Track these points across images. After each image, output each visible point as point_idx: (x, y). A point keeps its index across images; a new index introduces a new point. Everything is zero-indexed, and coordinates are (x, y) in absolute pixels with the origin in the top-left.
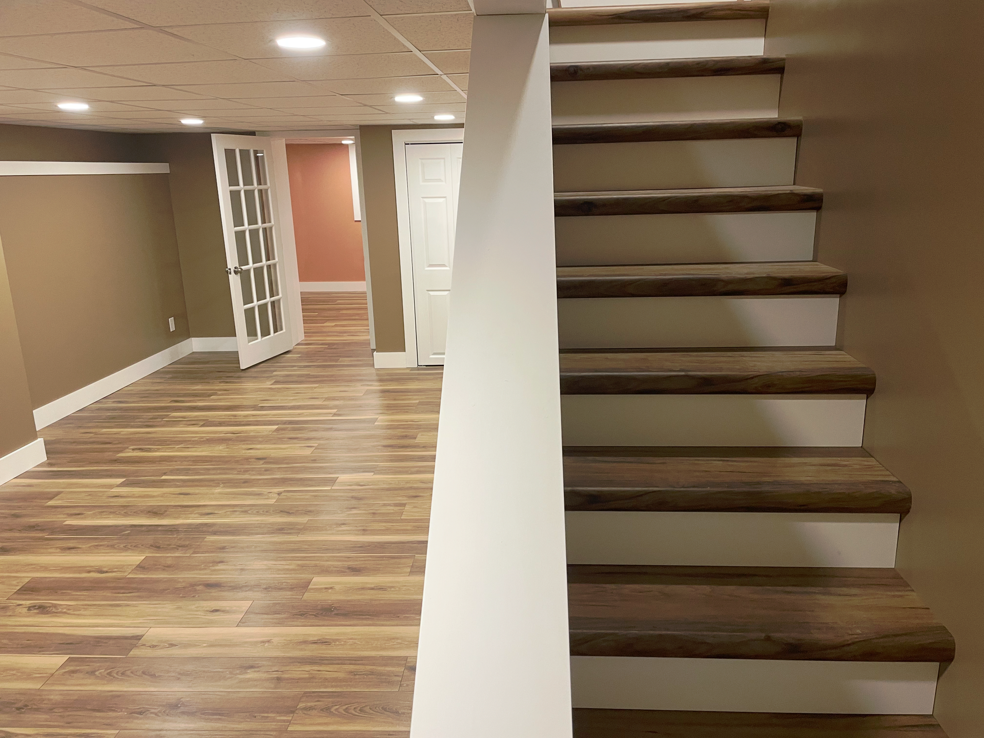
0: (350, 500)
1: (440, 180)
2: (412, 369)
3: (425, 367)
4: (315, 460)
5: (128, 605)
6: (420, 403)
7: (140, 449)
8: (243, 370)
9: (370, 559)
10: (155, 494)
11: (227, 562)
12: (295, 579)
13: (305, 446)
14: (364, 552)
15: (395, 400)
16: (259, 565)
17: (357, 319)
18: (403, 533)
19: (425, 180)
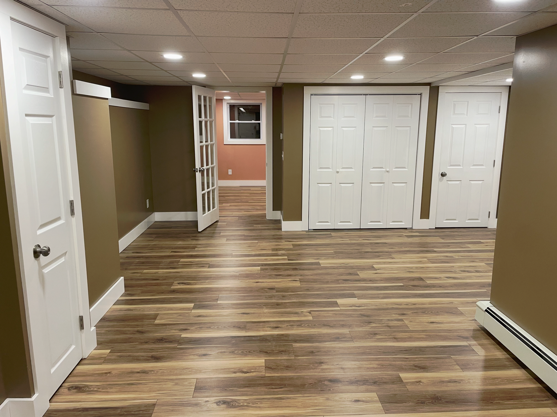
0: (362, 317)
1: (330, 117)
2: (306, 231)
3: (313, 230)
4: (308, 289)
5: (288, 398)
6: (335, 252)
7: (182, 283)
8: (199, 232)
9: (422, 359)
10: (225, 314)
11: (326, 363)
12: (387, 375)
13: (291, 280)
14: (412, 354)
15: (317, 250)
16: (349, 364)
17: (239, 202)
18: (425, 340)
19: (321, 117)
